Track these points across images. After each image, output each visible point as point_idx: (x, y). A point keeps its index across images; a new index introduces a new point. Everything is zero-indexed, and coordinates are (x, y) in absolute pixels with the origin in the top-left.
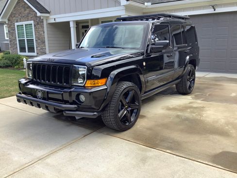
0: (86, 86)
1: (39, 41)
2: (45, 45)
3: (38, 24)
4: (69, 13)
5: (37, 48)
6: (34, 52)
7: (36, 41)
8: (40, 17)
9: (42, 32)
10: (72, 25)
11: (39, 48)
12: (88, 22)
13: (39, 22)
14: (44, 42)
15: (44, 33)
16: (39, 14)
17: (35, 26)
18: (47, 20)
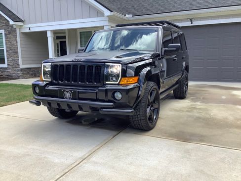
0: (120, 83)
1: (11, 51)
2: (18, 55)
3: (10, 33)
4: (46, 22)
5: (8, 59)
6: (4, 63)
7: (7, 51)
8: (12, 26)
9: (15, 42)
10: (49, 35)
11: (10, 59)
12: (65, 33)
13: (11, 31)
14: (16, 53)
15: (17, 42)
16: (11, 22)
17: (6, 35)
18: (20, 29)
